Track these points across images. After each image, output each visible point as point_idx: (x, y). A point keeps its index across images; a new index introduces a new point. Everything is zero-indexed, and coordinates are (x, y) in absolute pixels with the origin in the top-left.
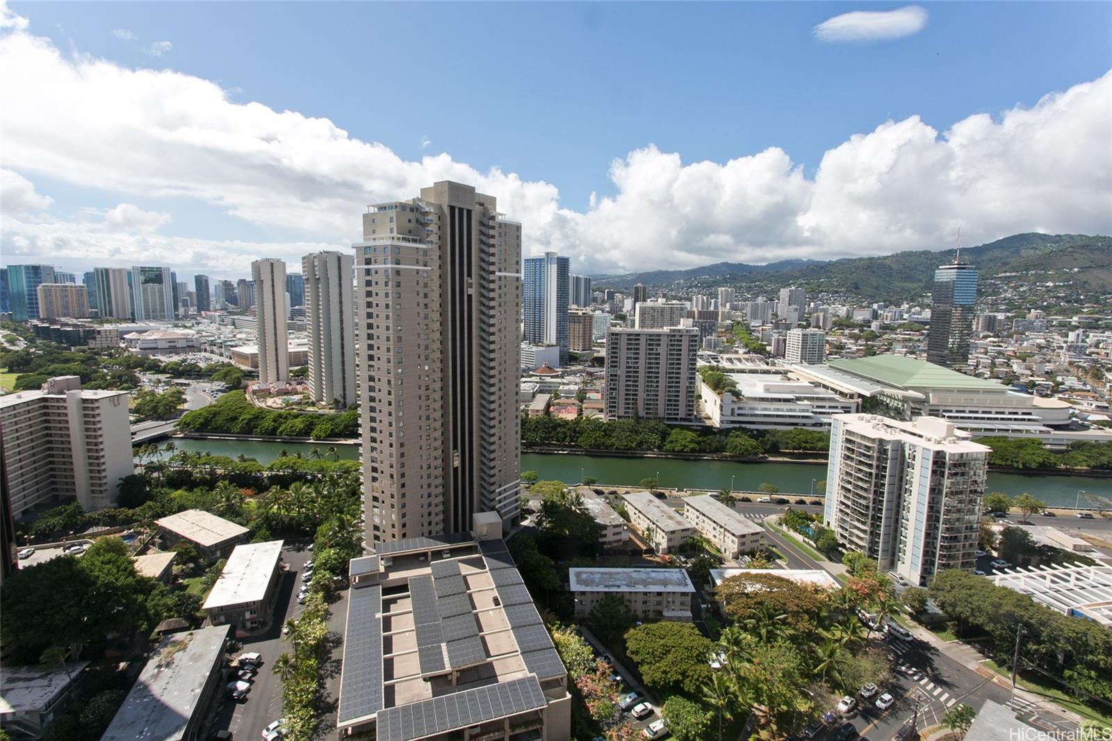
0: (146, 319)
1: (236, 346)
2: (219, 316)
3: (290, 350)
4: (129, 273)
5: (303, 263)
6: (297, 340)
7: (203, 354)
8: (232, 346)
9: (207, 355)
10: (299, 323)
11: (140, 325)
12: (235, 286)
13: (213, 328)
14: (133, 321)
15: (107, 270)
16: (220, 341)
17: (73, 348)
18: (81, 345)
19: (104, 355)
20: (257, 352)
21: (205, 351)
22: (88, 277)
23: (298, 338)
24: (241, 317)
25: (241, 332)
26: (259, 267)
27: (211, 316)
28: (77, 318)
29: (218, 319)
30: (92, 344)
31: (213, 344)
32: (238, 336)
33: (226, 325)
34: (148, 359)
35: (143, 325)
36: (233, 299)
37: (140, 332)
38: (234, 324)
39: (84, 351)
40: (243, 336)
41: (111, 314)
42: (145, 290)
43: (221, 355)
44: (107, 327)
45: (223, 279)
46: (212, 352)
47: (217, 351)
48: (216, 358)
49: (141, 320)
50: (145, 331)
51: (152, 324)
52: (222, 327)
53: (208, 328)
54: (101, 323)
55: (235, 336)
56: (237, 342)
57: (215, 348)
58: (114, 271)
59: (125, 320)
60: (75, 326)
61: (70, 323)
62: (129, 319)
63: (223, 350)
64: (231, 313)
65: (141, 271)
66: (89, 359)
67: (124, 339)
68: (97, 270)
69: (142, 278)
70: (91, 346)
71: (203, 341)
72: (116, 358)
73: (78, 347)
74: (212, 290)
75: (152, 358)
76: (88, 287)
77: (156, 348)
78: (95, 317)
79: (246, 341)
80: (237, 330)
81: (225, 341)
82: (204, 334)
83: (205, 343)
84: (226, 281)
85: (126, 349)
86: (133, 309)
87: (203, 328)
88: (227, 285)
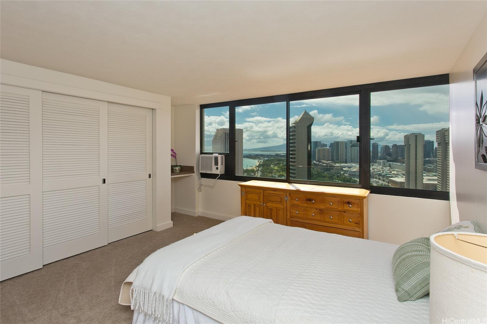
0: (351, 162)
1: (392, 177)
2: (383, 162)
3: (424, 182)
4: (346, 143)
5: (437, 134)
6: (427, 177)
7: (375, 179)
8: (390, 177)
9: (377, 180)
10: (429, 167)
11: (349, 164)
12: (391, 147)
13: (380, 167)
14: (346, 163)
15: (338, 142)
16: (383, 174)
17: (325, 172)
18: (328, 171)
19: (336, 176)
20: (404, 181)
21: (376, 178)
22: (332, 145)
23: (428, 176)
24: (394, 163)
25: (394, 171)
26: (409, 138)
27: (379, 162)
28: (327, 161)
29: (382, 163)
30: (332, 171)
31: (380, 175)
32: (393, 172)
33: (386, 167)
34: (352, 179)
35: (350, 165)
36: (389, 154)
37: (350, 167)
38: (390, 166)
39: (329, 174)
40: (395, 172)
41: (338, 160)
42: (351, 150)
43: (384, 181)
44: (337, 165)
45: (385, 145)
46: (379, 179)
47: (382, 179)
48: (381, 182)
49: (349, 162)
50: (351, 167)
51: (353, 164)
52: (384, 167)
53: (377, 167)
54: (335, 163)
55: (391, 172)
56: (392, 175)
57: (381, 177)
58: (340, 142)
59: (343, 162)
60: (326, 164)
61: (325, 162)
62: (344, 162)
63: (385, 178)
64: (389, 161)
65: (351, 142)
66: (331, 177)
67: (343, 170)
68: (335, 142)
69: (350, 145)
70: (332, 172)
71: (375, 173)
72: (340, 178)
73: (327, 172)
74: (379, 149)
75: (353, 179)
76: (332, 149)
77: (355, 175)
78: (332, 160)
79: (396, 175)
80: (392, 170)
81: (386, 174)
82: (376, 170)
83: (376, 174)
84: (386, 145)
85: (343, 174)
86: (346, 158)
87: (375, 167)
88: (387, 147)
